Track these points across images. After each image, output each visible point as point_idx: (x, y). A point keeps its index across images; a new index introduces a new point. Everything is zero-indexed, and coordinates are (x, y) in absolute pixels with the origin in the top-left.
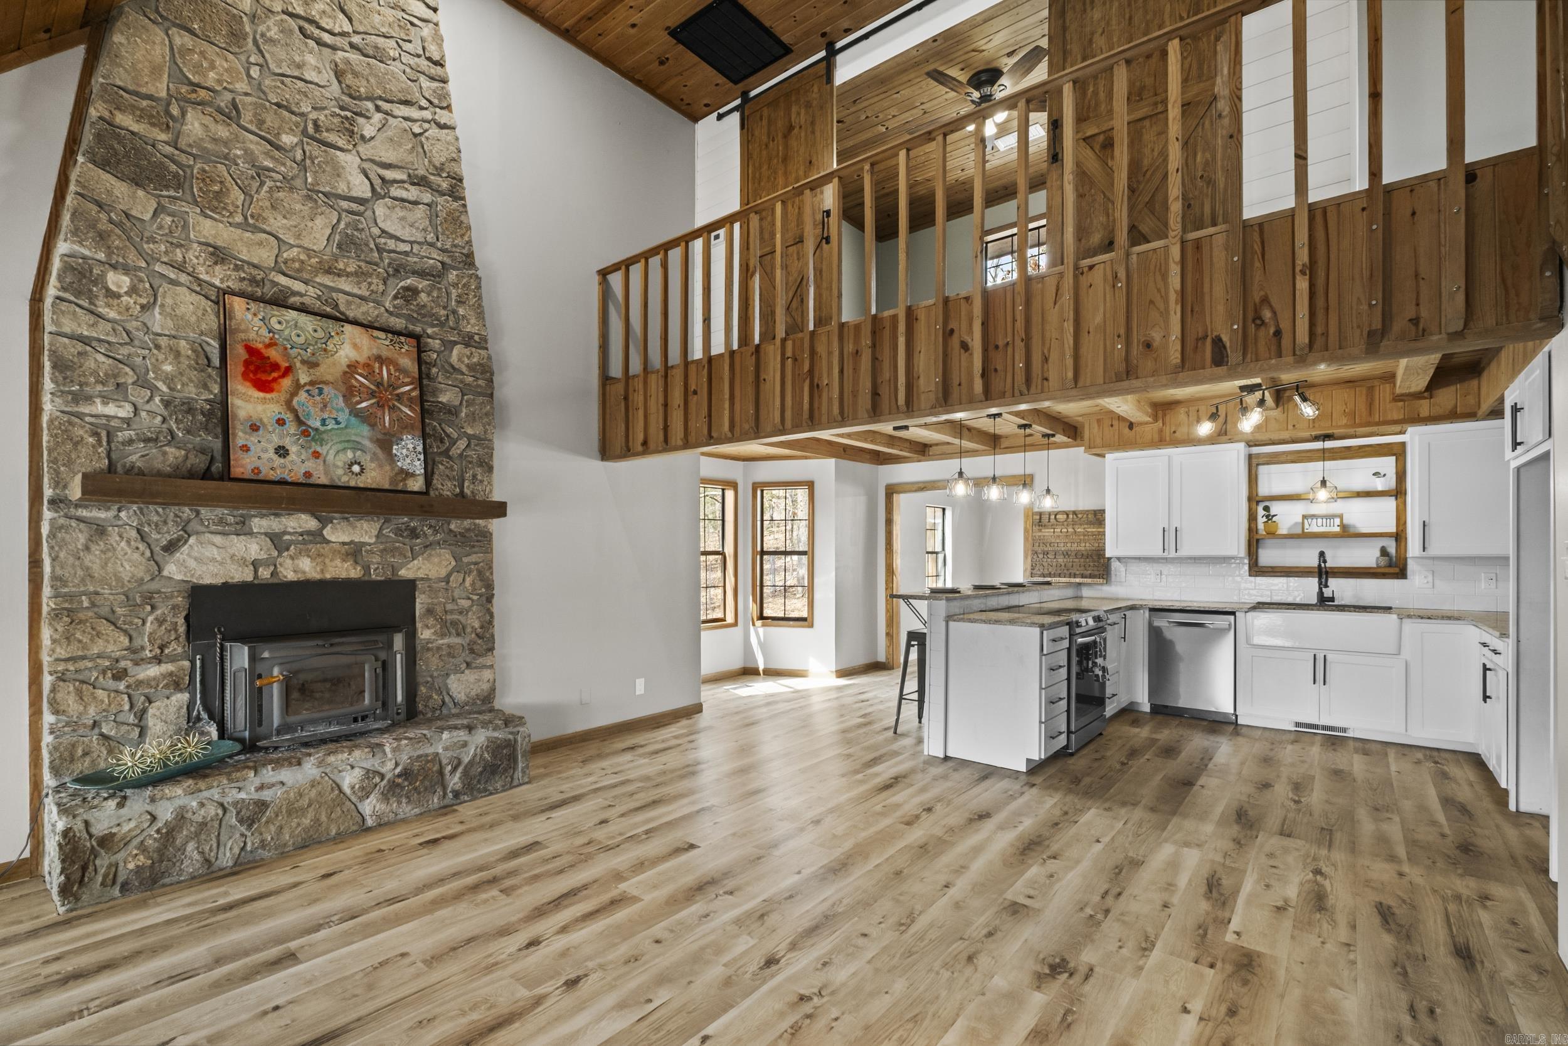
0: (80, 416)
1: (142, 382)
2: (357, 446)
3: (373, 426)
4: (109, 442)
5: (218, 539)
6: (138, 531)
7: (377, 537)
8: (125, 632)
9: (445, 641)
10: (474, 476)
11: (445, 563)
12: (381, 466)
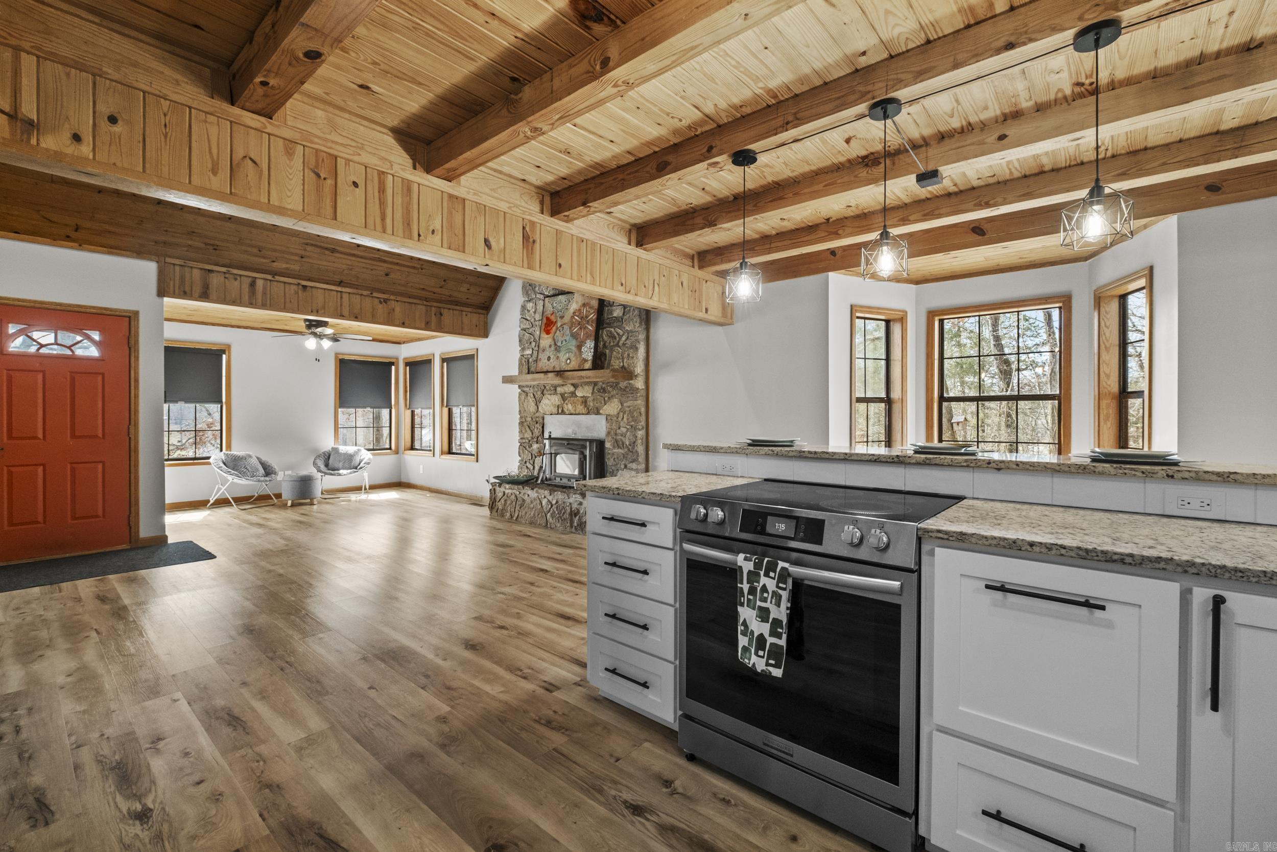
0: (523, 355)
2: (569, 351)
3: (577, 339)
4: (528, 364)
5: (549, 396)
6: (533, 394)
7: (592, 394)
8: (531, 431)
9: (616, 450)
10: (629, 355)
11: (616, 407)
12: (576, 359)
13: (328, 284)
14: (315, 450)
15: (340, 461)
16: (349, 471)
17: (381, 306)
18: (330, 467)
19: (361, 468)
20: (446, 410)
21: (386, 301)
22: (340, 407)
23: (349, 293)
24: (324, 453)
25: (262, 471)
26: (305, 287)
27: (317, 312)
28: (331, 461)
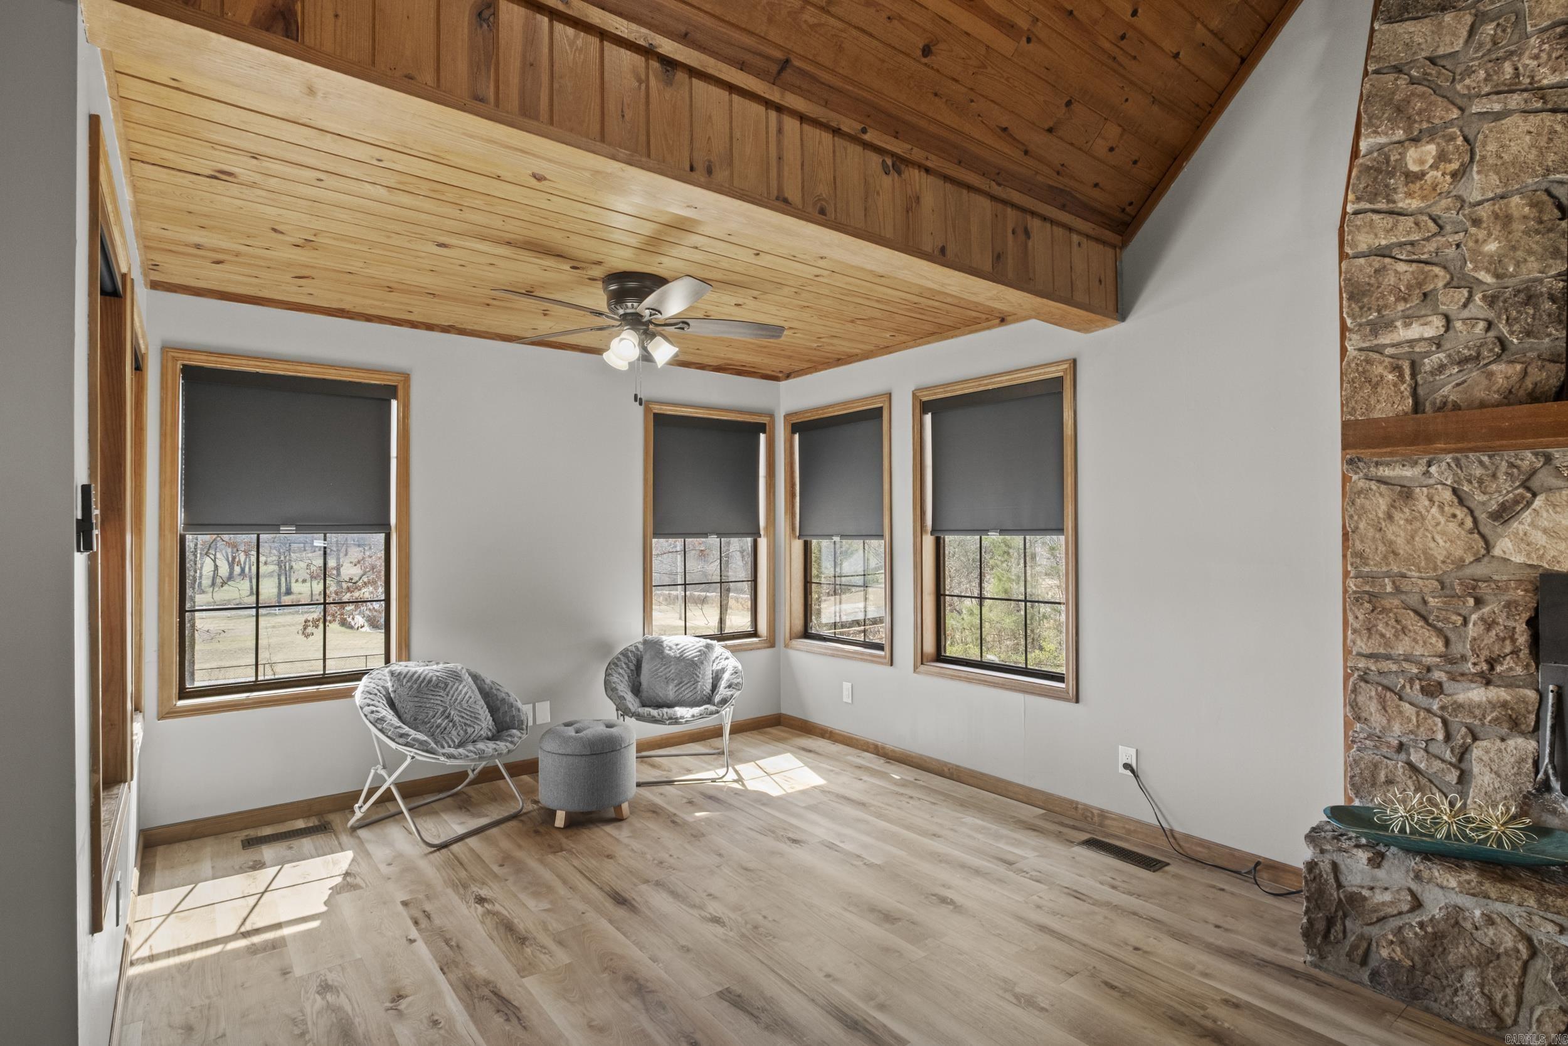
0: (1378, 350)
1: (1458, 280)
4: (1413, 375)
6: (1455, 491)
13: (742, 66)
14: (603, 647)
15: (668, 681)
16: (696, 710)
17: (887, 181)
18: (644, 694)
19: (724, 701)
20: (929, 541)
21: (899, 164)
22: (656, 535)
23: (802, 118)
24: (625, 653)
25: (486, 722)
26: (669, 64)
27: (709, 171)
28: (645, 677)
